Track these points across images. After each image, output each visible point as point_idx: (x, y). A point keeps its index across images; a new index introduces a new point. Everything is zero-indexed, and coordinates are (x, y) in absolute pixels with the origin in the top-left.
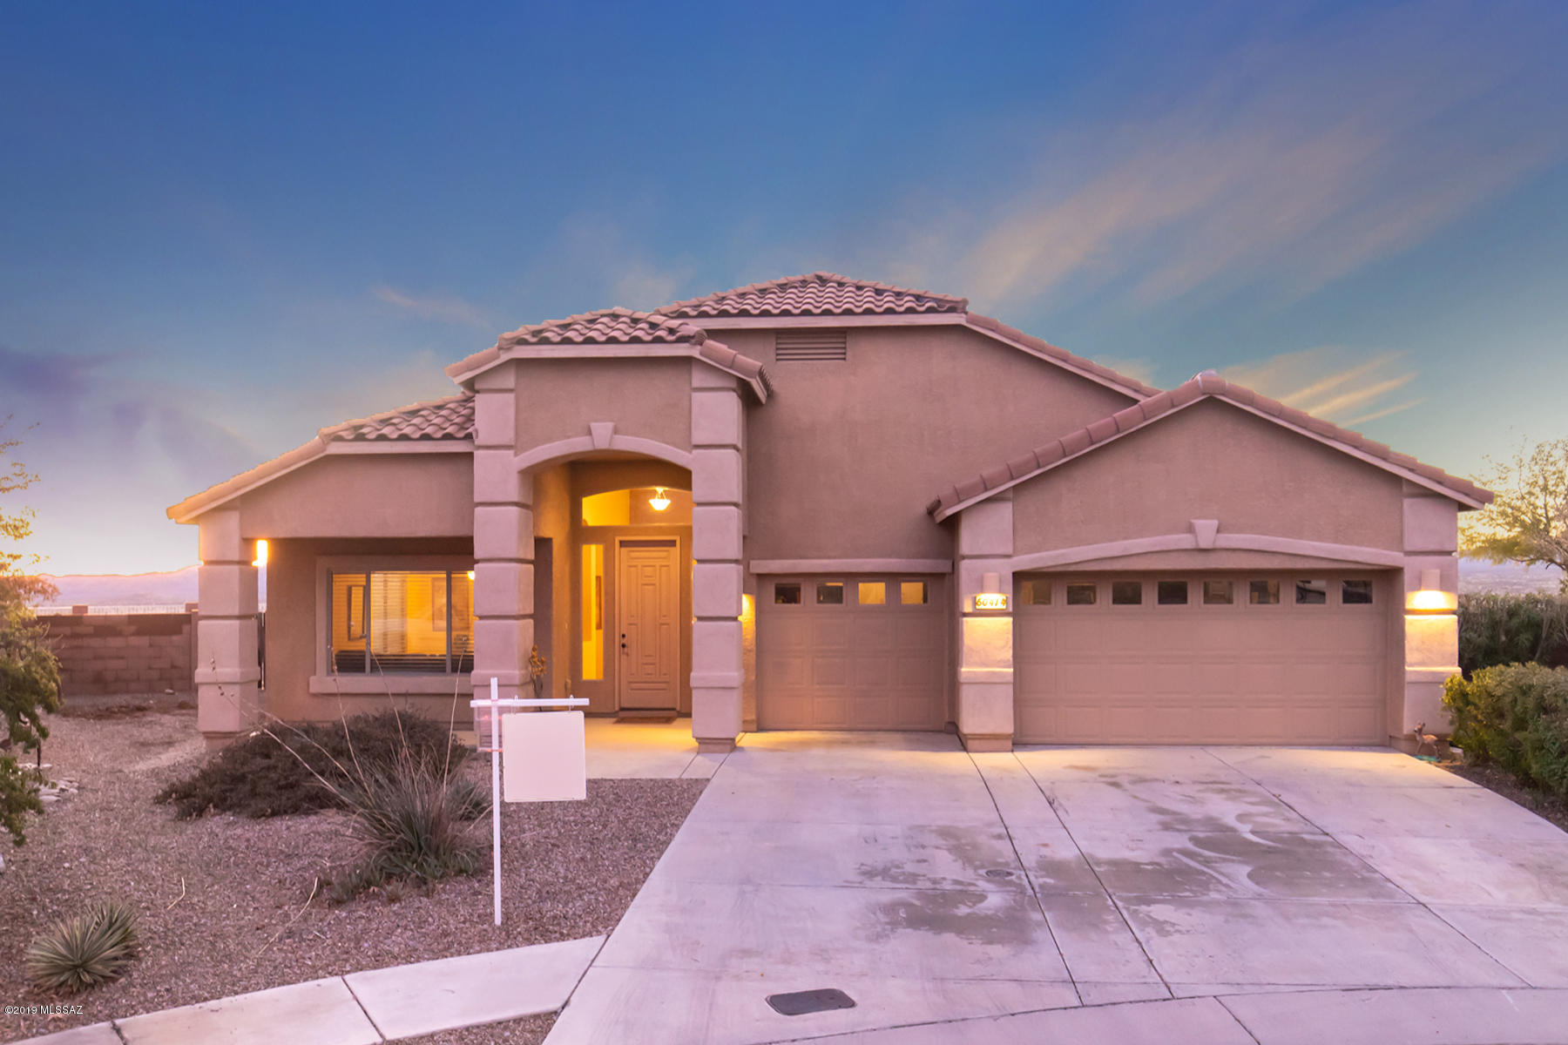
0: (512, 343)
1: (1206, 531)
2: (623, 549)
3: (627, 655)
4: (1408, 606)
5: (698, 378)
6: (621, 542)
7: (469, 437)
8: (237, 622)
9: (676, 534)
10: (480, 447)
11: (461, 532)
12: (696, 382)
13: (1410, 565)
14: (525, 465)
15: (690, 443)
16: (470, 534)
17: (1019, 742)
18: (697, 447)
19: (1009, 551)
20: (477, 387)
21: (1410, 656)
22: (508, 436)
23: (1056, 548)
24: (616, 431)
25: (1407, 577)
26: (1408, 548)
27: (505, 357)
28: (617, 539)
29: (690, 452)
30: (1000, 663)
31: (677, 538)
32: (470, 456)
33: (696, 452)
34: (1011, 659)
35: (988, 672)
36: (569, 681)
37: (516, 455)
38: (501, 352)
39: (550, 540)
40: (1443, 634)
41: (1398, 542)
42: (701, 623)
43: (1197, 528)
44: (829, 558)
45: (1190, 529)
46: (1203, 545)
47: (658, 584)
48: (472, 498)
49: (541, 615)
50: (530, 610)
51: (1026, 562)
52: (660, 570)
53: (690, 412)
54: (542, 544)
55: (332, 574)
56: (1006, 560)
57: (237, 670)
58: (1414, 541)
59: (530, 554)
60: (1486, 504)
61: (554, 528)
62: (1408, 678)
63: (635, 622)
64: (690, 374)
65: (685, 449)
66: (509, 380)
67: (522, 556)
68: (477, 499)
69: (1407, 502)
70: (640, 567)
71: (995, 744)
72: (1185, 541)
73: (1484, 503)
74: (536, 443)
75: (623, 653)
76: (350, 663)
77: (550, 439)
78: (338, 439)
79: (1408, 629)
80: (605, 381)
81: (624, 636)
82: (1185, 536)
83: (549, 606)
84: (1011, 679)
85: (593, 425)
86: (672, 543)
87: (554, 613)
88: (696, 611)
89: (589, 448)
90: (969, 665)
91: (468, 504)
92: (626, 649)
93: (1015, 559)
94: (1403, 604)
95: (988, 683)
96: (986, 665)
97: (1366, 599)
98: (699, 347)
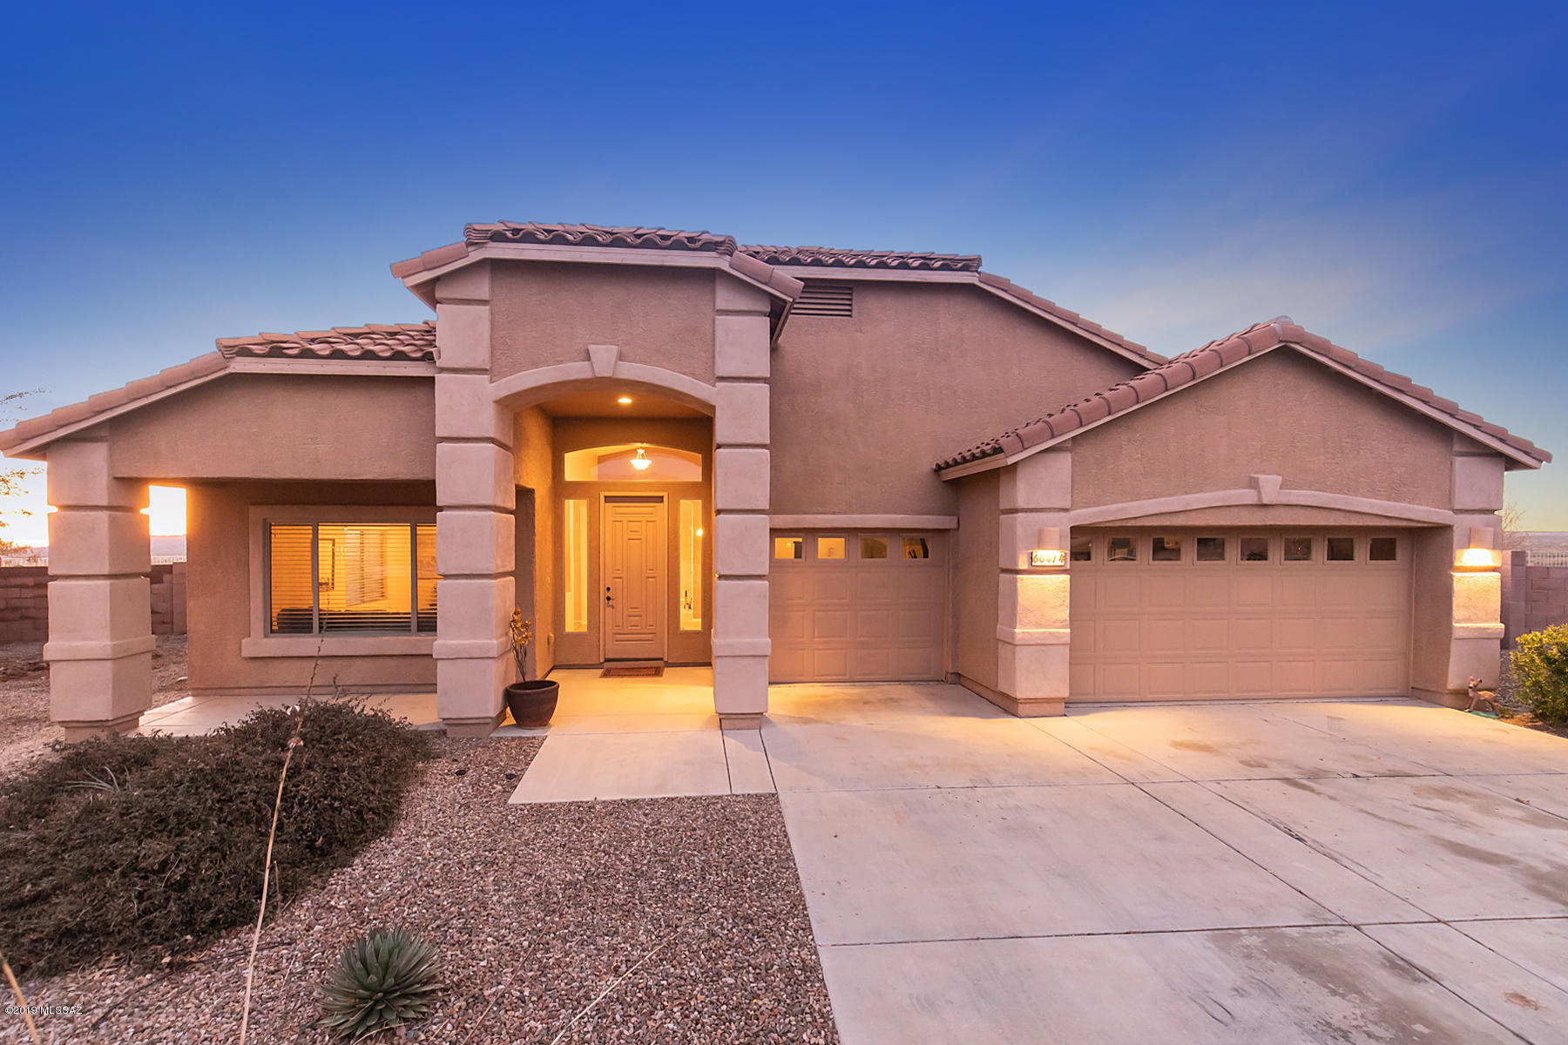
0: (485, 238)
1: (1271, 487)
2: (607, 504)
3: (612, 607)
4: (1457, 564)
5: (725, 297)
6: (605, 497)
7: (428, 358)
8: (106, 583)
9: (664, 491)
10: (442, 370)
11: (419, 474)
12: (720, 305)
13: (1460, 523)
14: (503, 394)
15: (714, 374)
16: (431, 477)
17: (1072, 705)
18: (722, 379)
19: (1067, 504)
20: (438, 295)
21: (1457, 613)
22: (481, 358)
23: (1115, 502)
24: (621, 357)
25: (1457, 534)
26: (1457, 507)
27: (476, 255)
28: (603, 494)
29: (714, 386)
30: (1054, 624)
31: (665, 494)
32: (430, 381)
33: (720, 385)
34: (1068, 619)
35: (1044, 633)
36: (552, 635)
37: (491, 382)
38: (470, 249)
39: (532, 491)
40: (1487, 591)
41: (1448, 500)
42: (723, 582)
43: (1261, 484)
44: (834, 513)
45: (1254, 484)
46: (1265, 501)
47: (644, 540)
48: (434, 434)
49: (523, 572)
50: (511, 566)
51: (1087, 515)
52: (647, 525)
53: (714, 340)
54: (524, 495)
55: (271, 525)
56: (1063, 514)
57: (108, 643)
58: (1464, 499)
59: (511, 504)
60: (1544, 462)
61: (536, 478)
62: (1457, 634)
63: (621, 576)
64: (713, 293)
65: (707, 382)
66: (481, 287)
67: (500, 503)
68: (438, 434)
69: (1458, 460)
70: (625, 522)
71: (1046, 708)
72: (1249, 496)
73: (1542, 462)
74: (516, 368)
75: (608, 606)
76: (295, 622)
77: (535, 365)
78: (244, 352)
79: (1457, 586)
80: (607, 296)
81: (608, 589)
82: (1247, 490)
83: (531, 561)
84: (1068, 640)
85: (592, 348)
86: (660, 499)
87: (537, 567)
88: (720, 568)
89: (588, 375)
90: (1024, 626)
91: (430, 439)
92: (611, 602)
93: (1072, 512)
94: (1451, 562)
95: (1043, 645)
96: (1042, 626)
97: (1391, 556)
98: (728, 258)
